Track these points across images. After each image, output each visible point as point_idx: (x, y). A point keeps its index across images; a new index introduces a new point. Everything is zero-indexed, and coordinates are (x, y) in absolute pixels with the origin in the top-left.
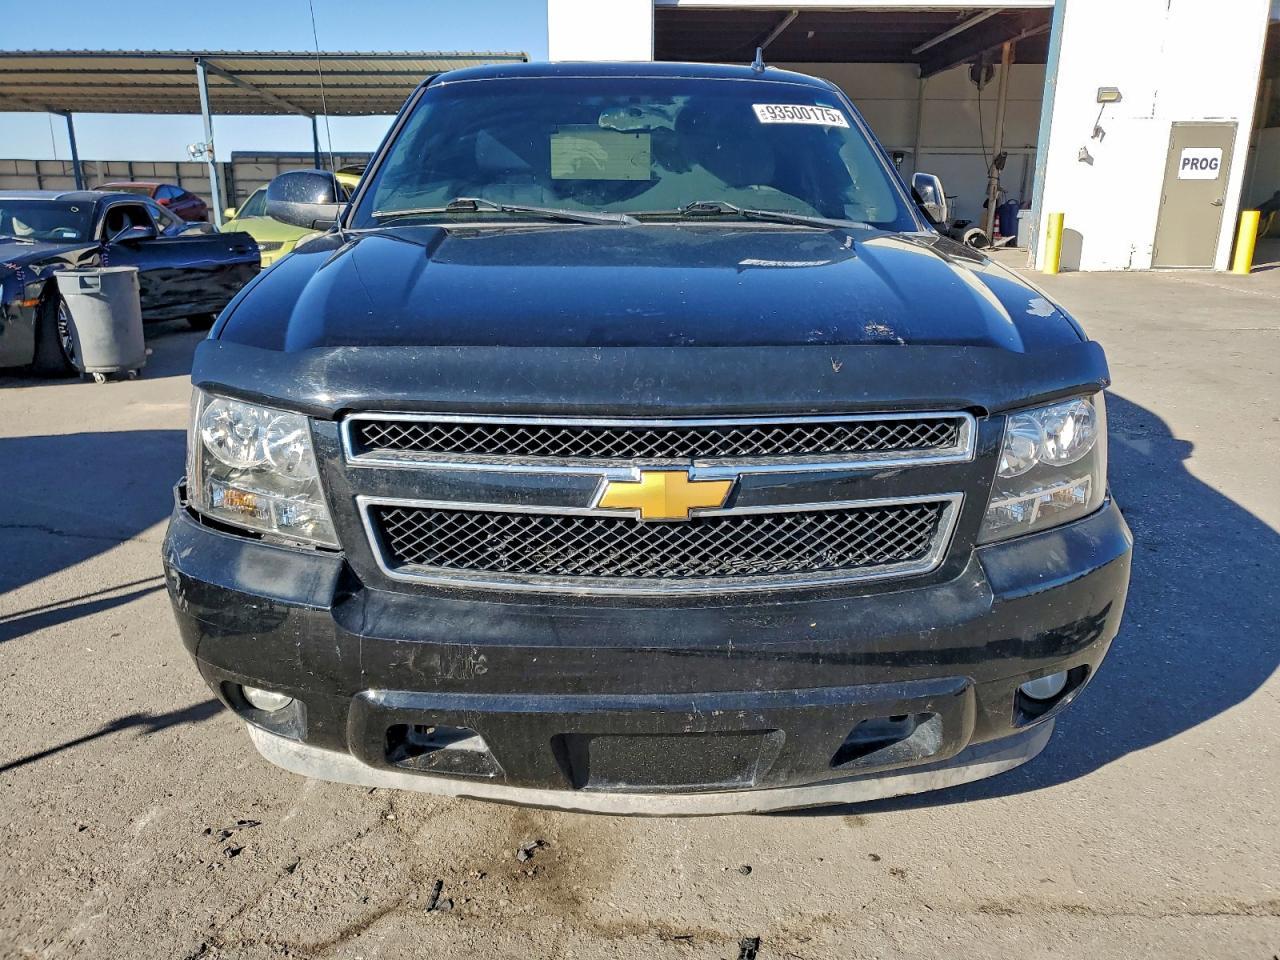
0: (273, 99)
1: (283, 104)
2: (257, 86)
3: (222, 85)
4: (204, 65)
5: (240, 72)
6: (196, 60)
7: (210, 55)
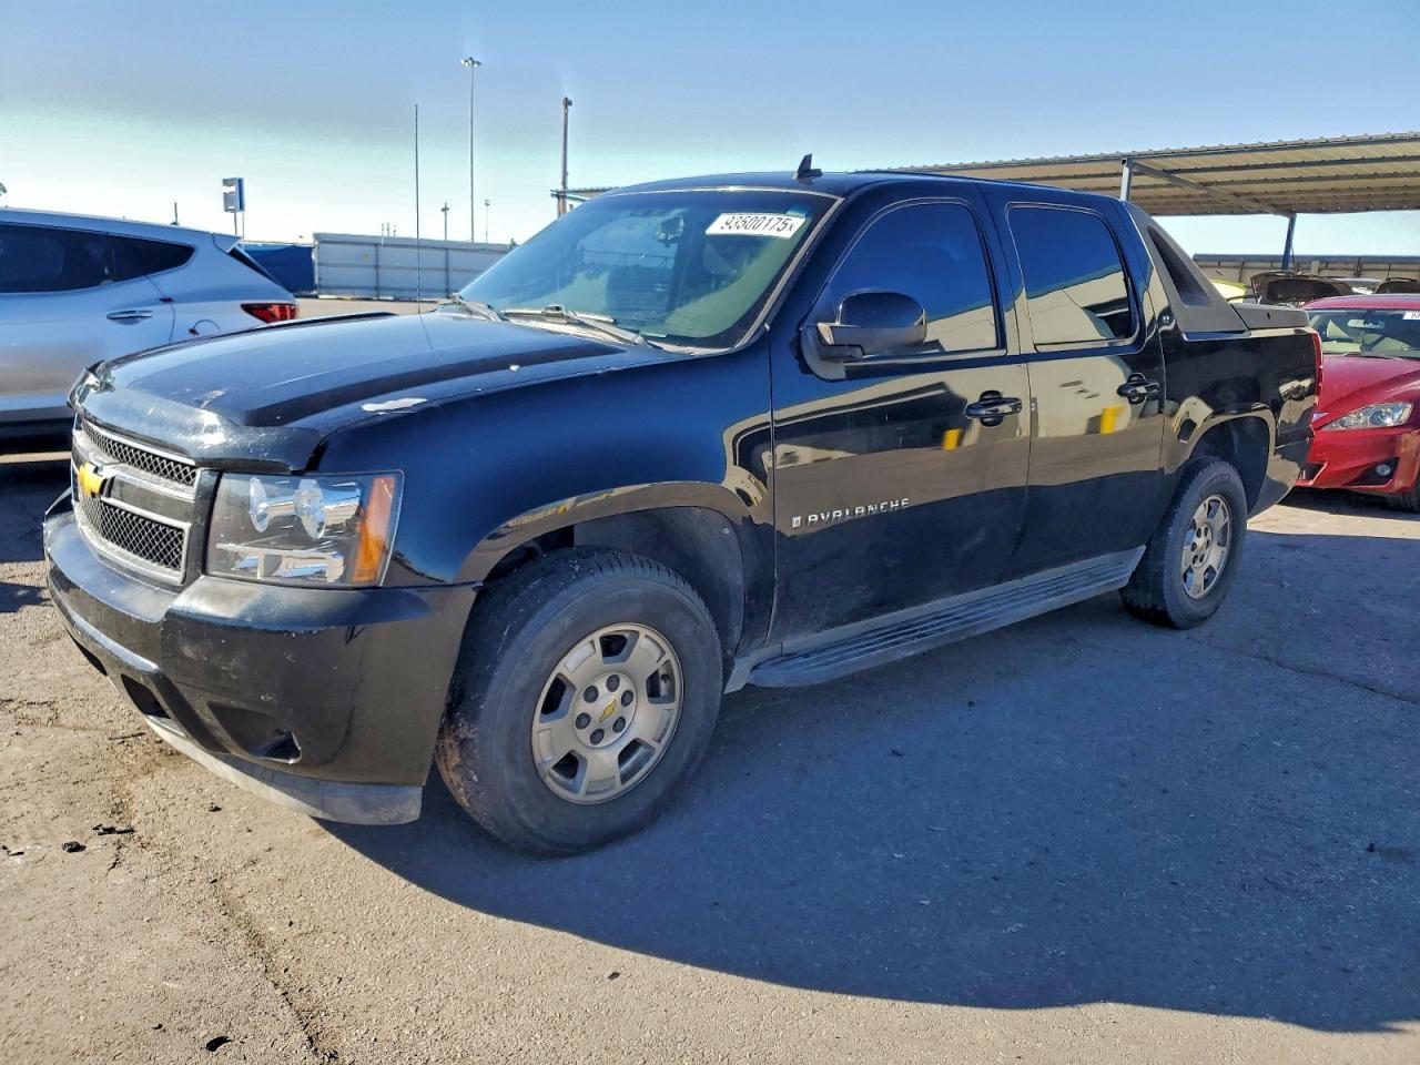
0: (1232, 198)
1: (1243, 201)
2: (1205, 185)
3: (1155, 186)
4: (1131, 166)
5: (1179, 171)
6: (1124, 162)
7: (1141, 156)
